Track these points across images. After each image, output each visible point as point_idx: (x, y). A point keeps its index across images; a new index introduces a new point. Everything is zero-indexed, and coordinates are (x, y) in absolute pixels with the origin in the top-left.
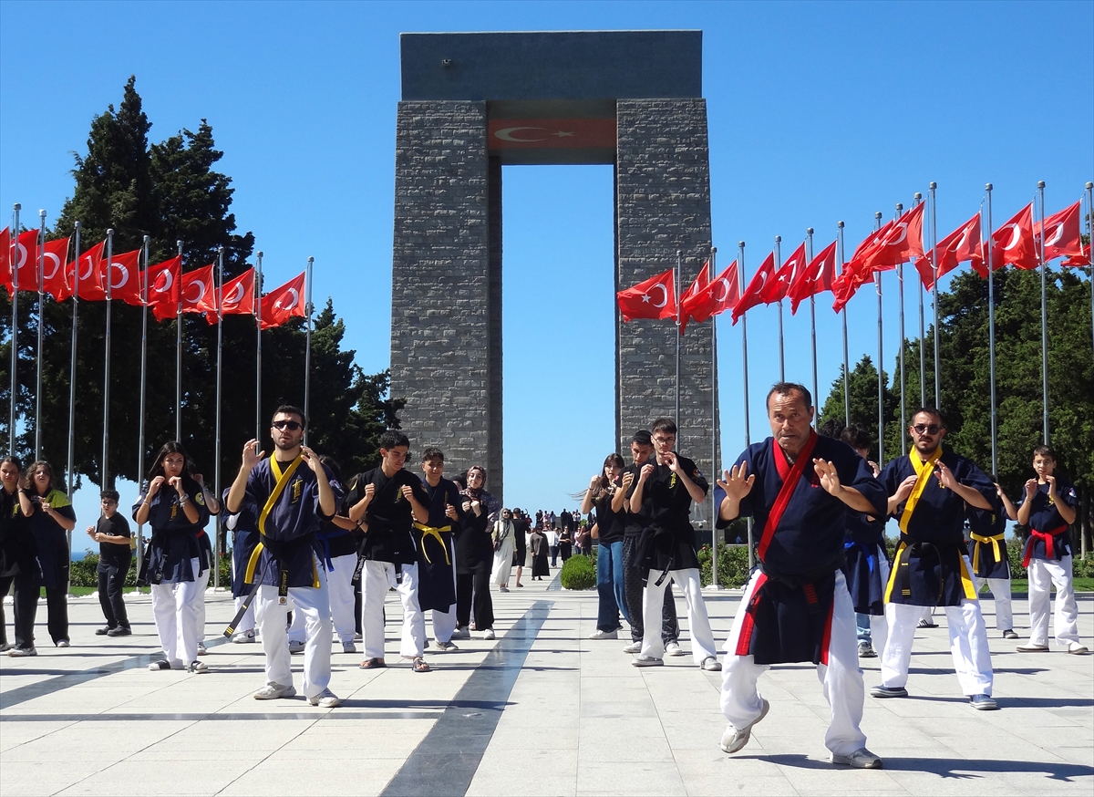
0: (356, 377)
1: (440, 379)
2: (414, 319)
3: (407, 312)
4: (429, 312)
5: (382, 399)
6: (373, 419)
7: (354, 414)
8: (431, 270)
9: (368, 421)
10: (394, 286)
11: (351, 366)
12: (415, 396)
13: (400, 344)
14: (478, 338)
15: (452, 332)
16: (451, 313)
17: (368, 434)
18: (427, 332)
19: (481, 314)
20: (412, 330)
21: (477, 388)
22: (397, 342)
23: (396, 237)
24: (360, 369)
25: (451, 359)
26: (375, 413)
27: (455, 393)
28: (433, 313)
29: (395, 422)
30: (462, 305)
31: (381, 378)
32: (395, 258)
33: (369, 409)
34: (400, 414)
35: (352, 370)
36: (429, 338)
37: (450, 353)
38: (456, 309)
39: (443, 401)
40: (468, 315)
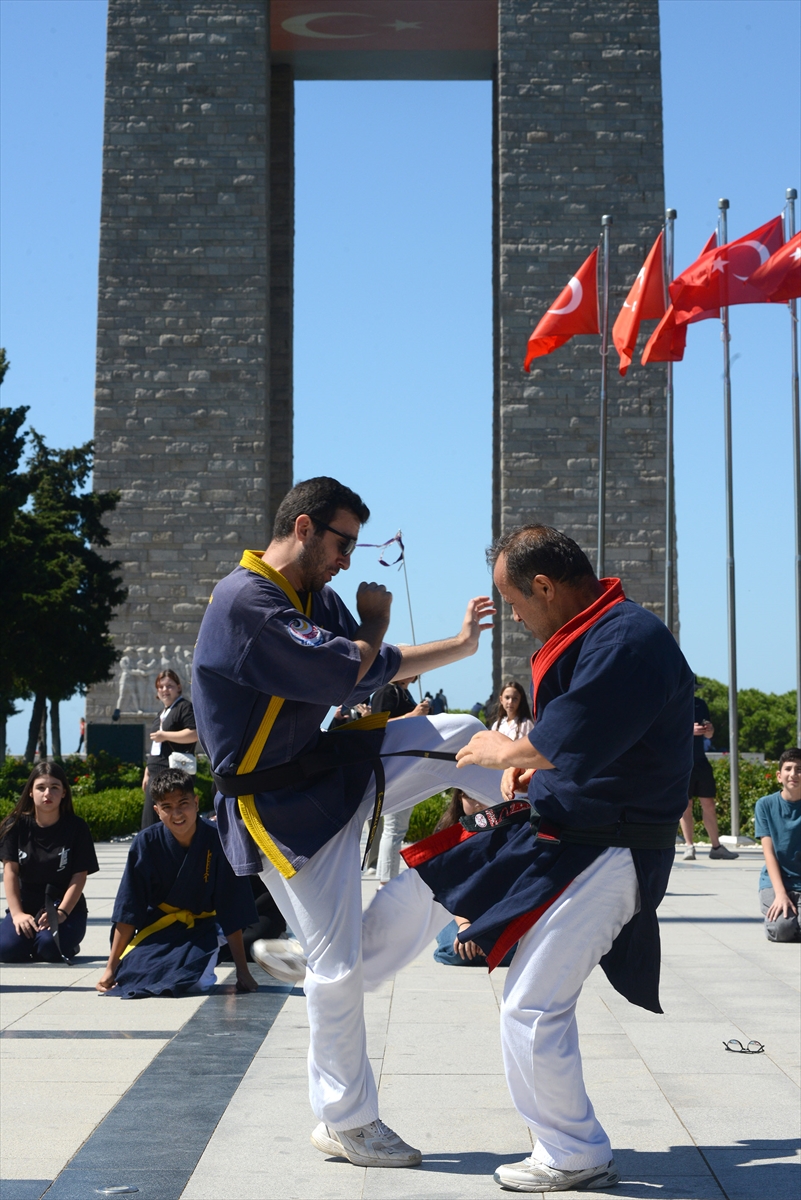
0: (29, 451)
1: (180, 457)
2: (135, 352)
3: (123, 339)
4: (163, 338)
5: (78, 492)
6: (60, 527)
7: (25, 517)
8: (165, 265)
9: (50, 531)
10: (100, 292)
11: (20, 433)
12: (136, 487)
13: (112, 397)
14: (250, 385)
15: (201, 374)
16: (201, 343)
17: (50, 553)
18: (161, 374)
19: (255, 346)
20: (131, 371)
21: (247, 474)
22: (106, 391)
23: (105, 205)
24: (39, 438)
25: (203, 422)
26: (64, 517)
27: (209, 484)
28: (170, 341)
29: (100, 534)
30: (221, 327)
31: (77, 455)
32: (104, 243)
33: (52, 509)
34: (107, 519)
35: (21, 442)
36: (163, 384)
37: (200, 412)
38: (210, 335)
39: (187, 496)
40: (232, 345)
